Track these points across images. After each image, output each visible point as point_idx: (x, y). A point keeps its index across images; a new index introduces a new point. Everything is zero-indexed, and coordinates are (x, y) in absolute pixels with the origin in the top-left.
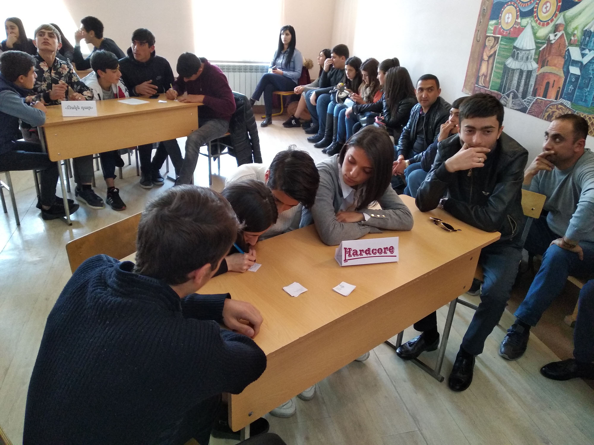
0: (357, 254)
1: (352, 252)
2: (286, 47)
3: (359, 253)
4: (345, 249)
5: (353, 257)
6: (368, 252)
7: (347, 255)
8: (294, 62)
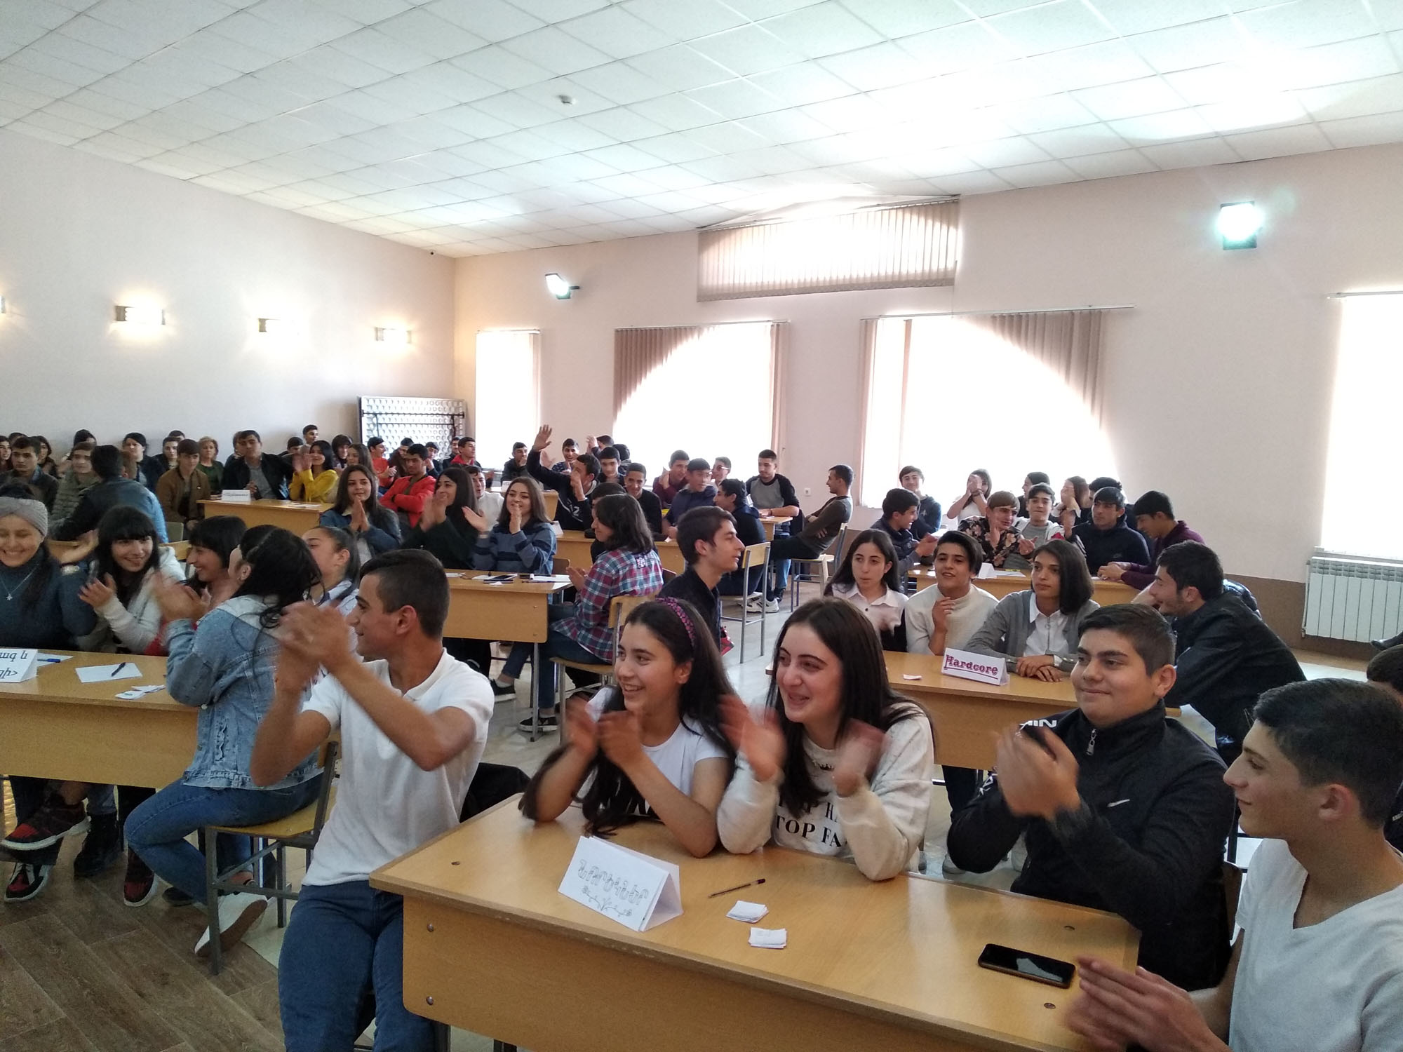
0: (958, 665)
1: (953, 661)
3: (960, 664)
4: (948, 656)
5: (953, 667)
6: (969, 665)
7: (948, 663)
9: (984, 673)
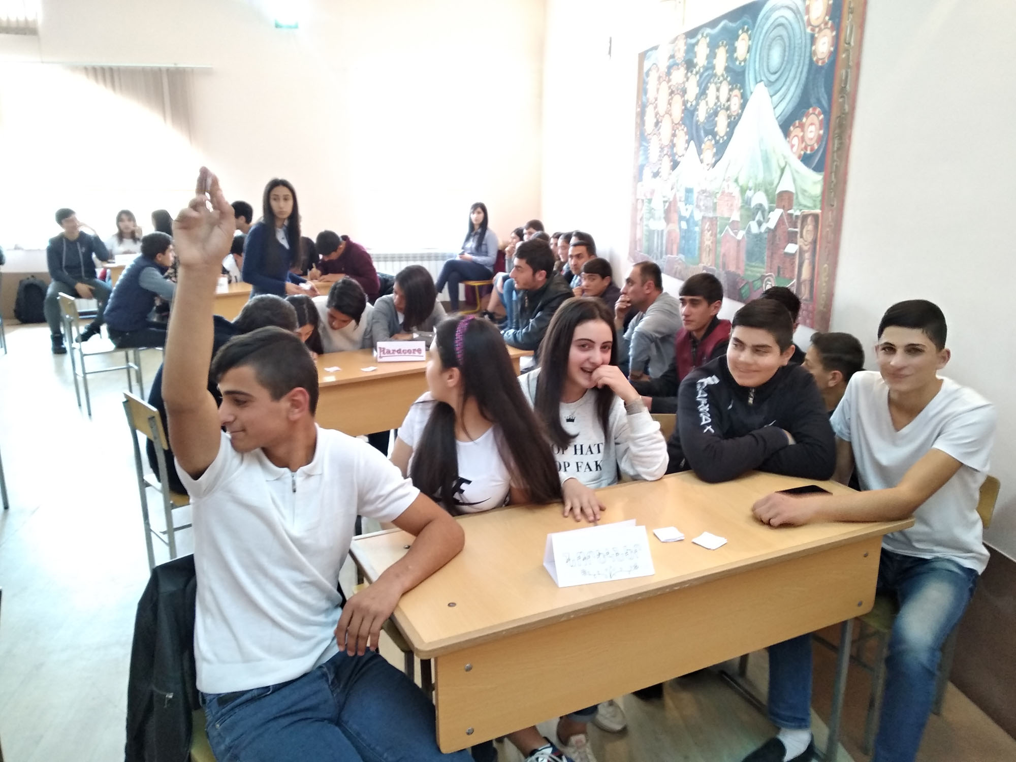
0: (390, 353)
1: (385, 351)
2: (477, 227)
5: (386, 355)
6: (399, 351)
7: (382, 353)
8: (486, 245)
9: (412, 354)
